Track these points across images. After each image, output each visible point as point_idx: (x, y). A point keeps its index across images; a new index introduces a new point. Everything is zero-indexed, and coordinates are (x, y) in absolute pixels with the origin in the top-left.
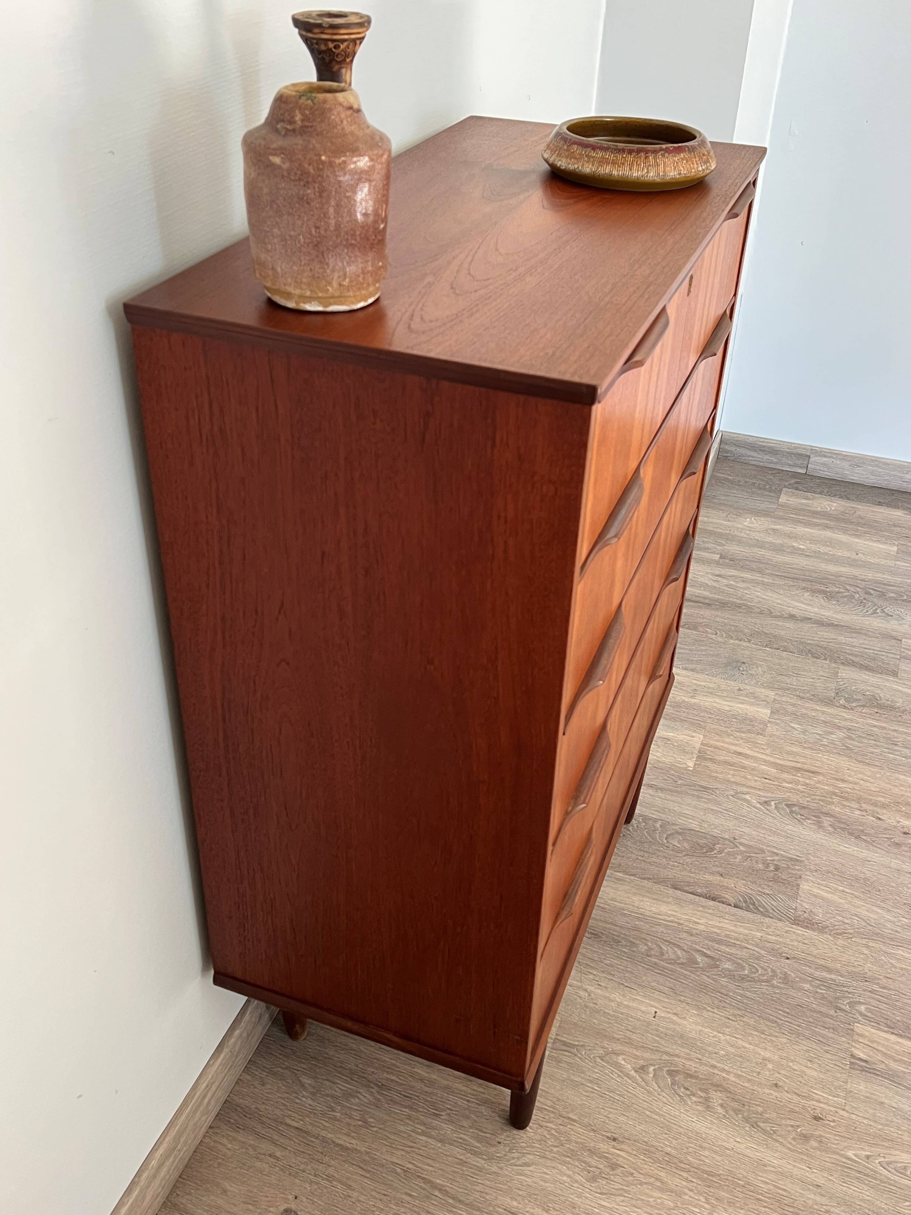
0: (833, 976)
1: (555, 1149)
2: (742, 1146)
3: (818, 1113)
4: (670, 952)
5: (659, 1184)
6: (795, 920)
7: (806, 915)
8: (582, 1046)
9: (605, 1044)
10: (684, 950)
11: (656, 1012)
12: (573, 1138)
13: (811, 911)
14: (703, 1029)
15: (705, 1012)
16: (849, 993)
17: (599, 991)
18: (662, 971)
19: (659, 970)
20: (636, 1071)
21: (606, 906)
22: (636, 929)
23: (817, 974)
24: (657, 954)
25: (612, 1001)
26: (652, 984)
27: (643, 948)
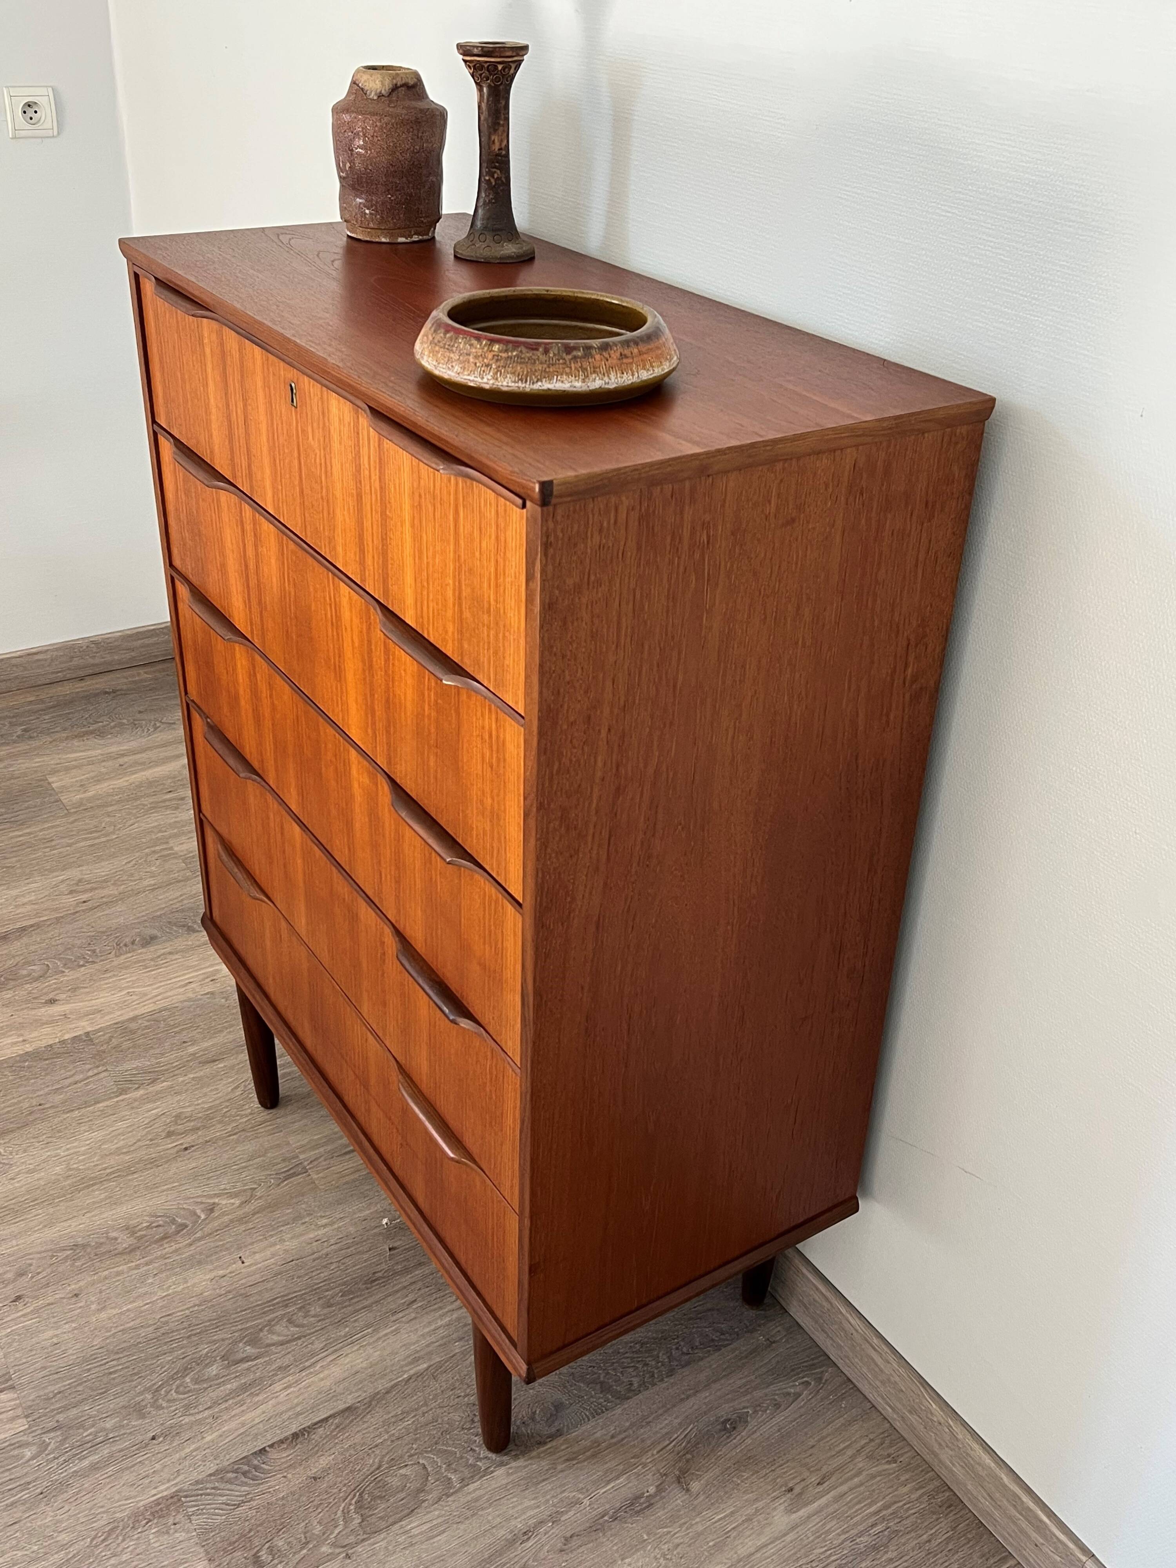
0: (86, 1463)
1: (225, 1110)
2: (74, 1224)
3: (18, 1304)
4: (283, 1330)
5: (125, 1150)
6: (179, 1500)
7: (171, 1521)
8: (279, 1185)
9: (261, 1202)
10: (273, 1345)
11: (243, 1263)
12: (219, 1126)
13: (168, 1533)
14: (185, 1285)
15: (197, 1302)
16: (55, 1458)
17: (312, 1236)
18: (273, 1305)
19: (278, 1303)
20: (214, 1203)
21: (394, 1318)
22: (340, 1323)
23: (105, 1451)
24: (295, 1317)
25: (292, 1238)
26: (272, 1284)
27: (315, 1309)
